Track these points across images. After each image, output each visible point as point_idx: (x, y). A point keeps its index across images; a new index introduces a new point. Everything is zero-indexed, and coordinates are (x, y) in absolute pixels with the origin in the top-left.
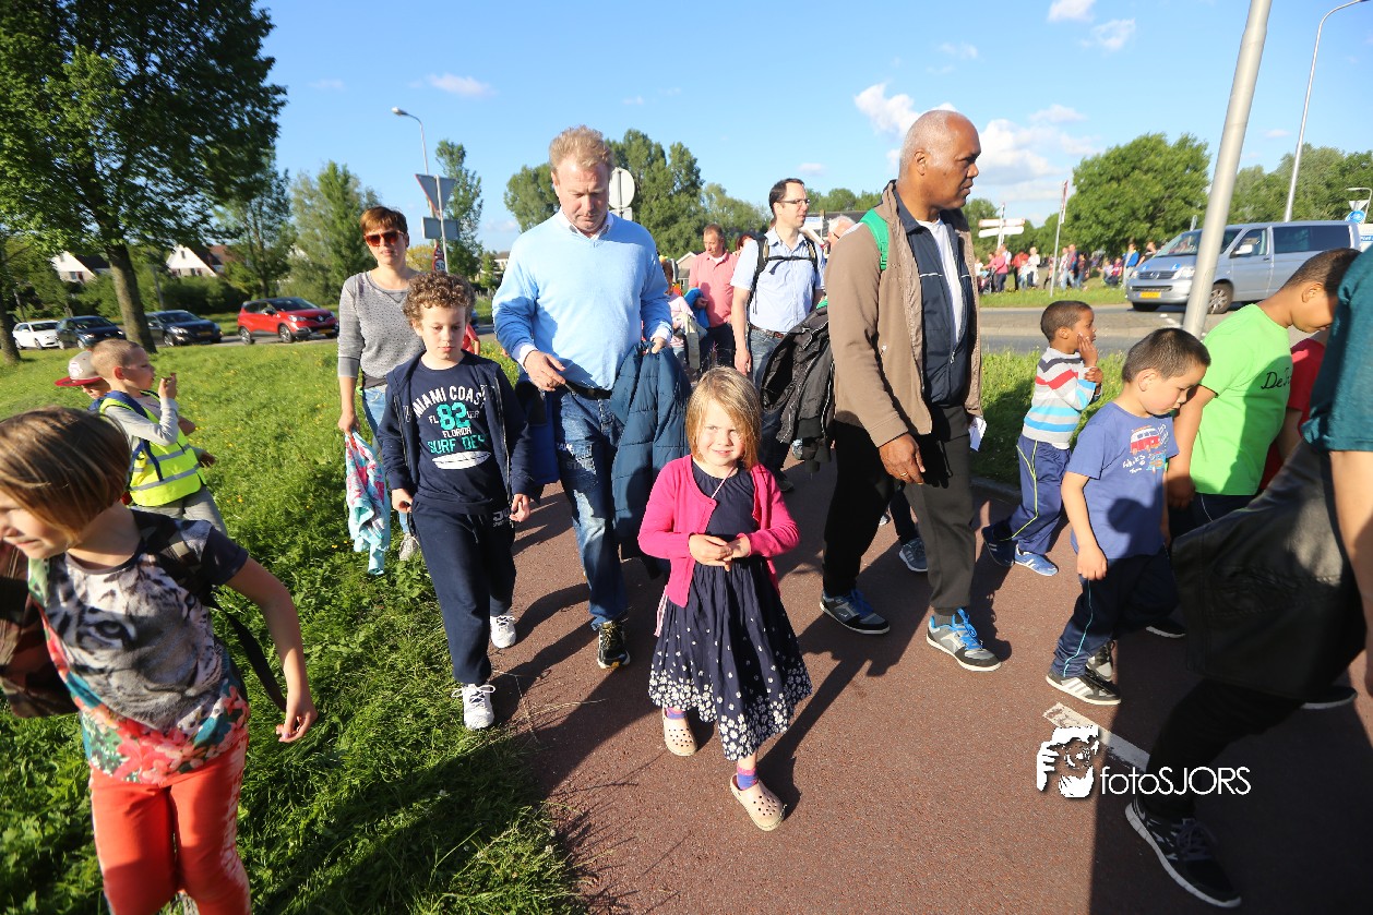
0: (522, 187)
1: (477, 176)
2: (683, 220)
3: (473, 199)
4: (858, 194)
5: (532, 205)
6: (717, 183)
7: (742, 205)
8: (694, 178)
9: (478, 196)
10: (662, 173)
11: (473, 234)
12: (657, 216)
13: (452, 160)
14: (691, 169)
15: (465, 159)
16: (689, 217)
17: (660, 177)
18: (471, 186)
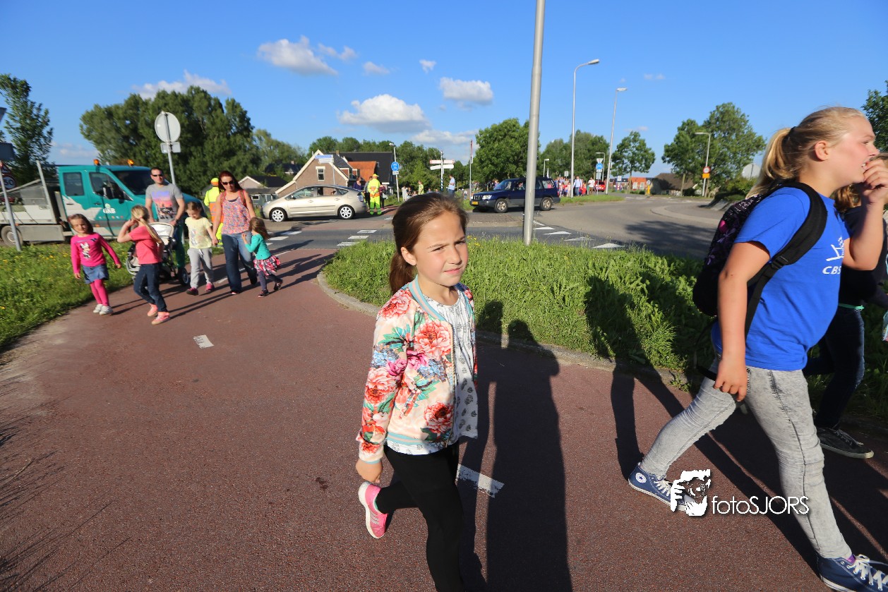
0: (96, 120)
1: (43, 108)
2: (240, 155)
3: (42, 127)
4: (361, 141)
5: (108, 135)
6: (262, 128)
7: (284, 145)
8: (246, 124)
9: (47, 125)
10: (219, 119)
11: (44, 156)
12: (218, 151)
13: (15, 93)
14: (243, 118)
15: (30, 93)
16: (245, 151)
17: (218, 121)
18: (38, 116)
